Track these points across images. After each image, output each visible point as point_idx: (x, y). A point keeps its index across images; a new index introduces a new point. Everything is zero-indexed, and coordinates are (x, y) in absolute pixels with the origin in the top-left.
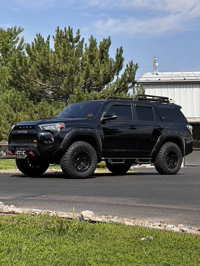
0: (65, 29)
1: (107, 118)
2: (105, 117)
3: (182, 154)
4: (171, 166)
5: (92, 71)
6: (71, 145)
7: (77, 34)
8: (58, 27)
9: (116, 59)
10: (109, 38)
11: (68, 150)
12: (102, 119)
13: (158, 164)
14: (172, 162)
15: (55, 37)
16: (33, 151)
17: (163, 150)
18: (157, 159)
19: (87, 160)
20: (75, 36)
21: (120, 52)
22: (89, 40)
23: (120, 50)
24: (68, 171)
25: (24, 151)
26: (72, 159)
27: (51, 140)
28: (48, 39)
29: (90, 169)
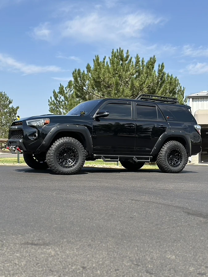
0: (117, 50)
1: (99, 115)
2: (97, 114)
3: (187, 153)
4: (174, 164)
5: (137, 84)
6: (57, 141)
7: (126, 53)
8: (113, 50)
9: (158, 73)
10: (154, 56)
11: (52, 146)
12: (94, 116)
13: (159, 162)
14: (175, 161)
15: (111, 57)
16: (19, 147)
17: (165, 148)
18: (159, 157)
19: (75, 156)
20: (125, 56)
21: (161, 68)
22: (135, 58)
23: (161, 66)
24: (52, 167)
25: (14, 146)
26: (56, 154)
27: (35, 136)
28: (104, 59)
29: (77, 165)
